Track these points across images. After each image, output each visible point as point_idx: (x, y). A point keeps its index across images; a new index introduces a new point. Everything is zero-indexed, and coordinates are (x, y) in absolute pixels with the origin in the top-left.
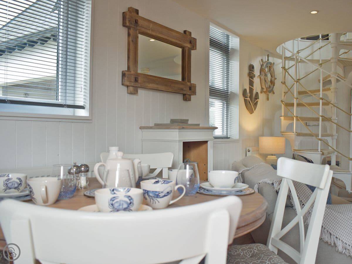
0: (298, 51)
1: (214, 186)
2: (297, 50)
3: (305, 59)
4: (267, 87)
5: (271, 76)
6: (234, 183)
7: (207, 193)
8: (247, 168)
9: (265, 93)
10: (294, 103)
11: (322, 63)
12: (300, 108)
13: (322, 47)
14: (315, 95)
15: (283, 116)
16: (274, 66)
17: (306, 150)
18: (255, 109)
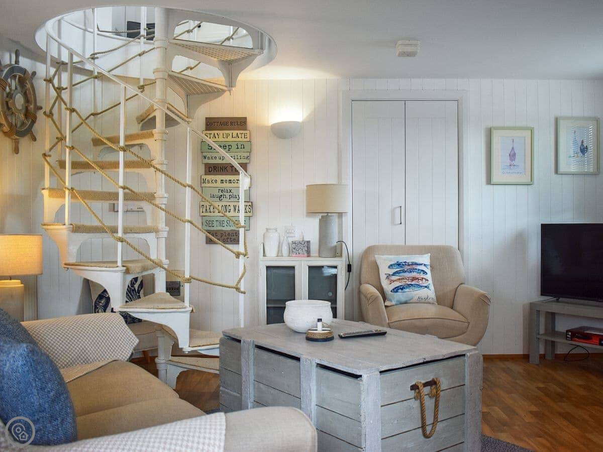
0: (94, 54)
2: (92, 53)
3: (109, 72)
4: (11, 121)
5: (26, 100)
9: (9, 137)
11: (143, 86)
13: (144, 53)
15: (47, 189)
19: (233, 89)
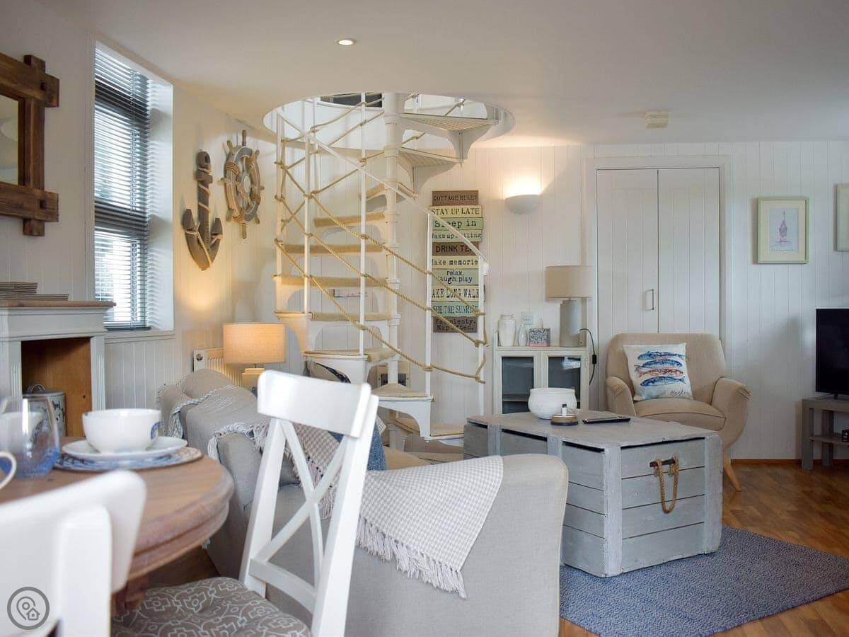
0: (314, 127)
1: (99, 449)
2: (312, 126)
3: (329, 146)
4: (241, 206)
5: (252, 182)
6: (150, 436)
7: (80, 469)
8: (193, 400)
9: (238, 221)
10: (303, 247)
11: (365, 158)
12: (318, 258)
13: (365, 122)
14: (351, 227)
15: (280, 275)
16: (258, 157)
17: (332, 353)
18: (214, 258)
19: (465, 161)
